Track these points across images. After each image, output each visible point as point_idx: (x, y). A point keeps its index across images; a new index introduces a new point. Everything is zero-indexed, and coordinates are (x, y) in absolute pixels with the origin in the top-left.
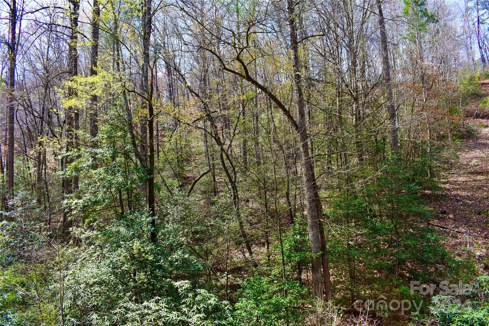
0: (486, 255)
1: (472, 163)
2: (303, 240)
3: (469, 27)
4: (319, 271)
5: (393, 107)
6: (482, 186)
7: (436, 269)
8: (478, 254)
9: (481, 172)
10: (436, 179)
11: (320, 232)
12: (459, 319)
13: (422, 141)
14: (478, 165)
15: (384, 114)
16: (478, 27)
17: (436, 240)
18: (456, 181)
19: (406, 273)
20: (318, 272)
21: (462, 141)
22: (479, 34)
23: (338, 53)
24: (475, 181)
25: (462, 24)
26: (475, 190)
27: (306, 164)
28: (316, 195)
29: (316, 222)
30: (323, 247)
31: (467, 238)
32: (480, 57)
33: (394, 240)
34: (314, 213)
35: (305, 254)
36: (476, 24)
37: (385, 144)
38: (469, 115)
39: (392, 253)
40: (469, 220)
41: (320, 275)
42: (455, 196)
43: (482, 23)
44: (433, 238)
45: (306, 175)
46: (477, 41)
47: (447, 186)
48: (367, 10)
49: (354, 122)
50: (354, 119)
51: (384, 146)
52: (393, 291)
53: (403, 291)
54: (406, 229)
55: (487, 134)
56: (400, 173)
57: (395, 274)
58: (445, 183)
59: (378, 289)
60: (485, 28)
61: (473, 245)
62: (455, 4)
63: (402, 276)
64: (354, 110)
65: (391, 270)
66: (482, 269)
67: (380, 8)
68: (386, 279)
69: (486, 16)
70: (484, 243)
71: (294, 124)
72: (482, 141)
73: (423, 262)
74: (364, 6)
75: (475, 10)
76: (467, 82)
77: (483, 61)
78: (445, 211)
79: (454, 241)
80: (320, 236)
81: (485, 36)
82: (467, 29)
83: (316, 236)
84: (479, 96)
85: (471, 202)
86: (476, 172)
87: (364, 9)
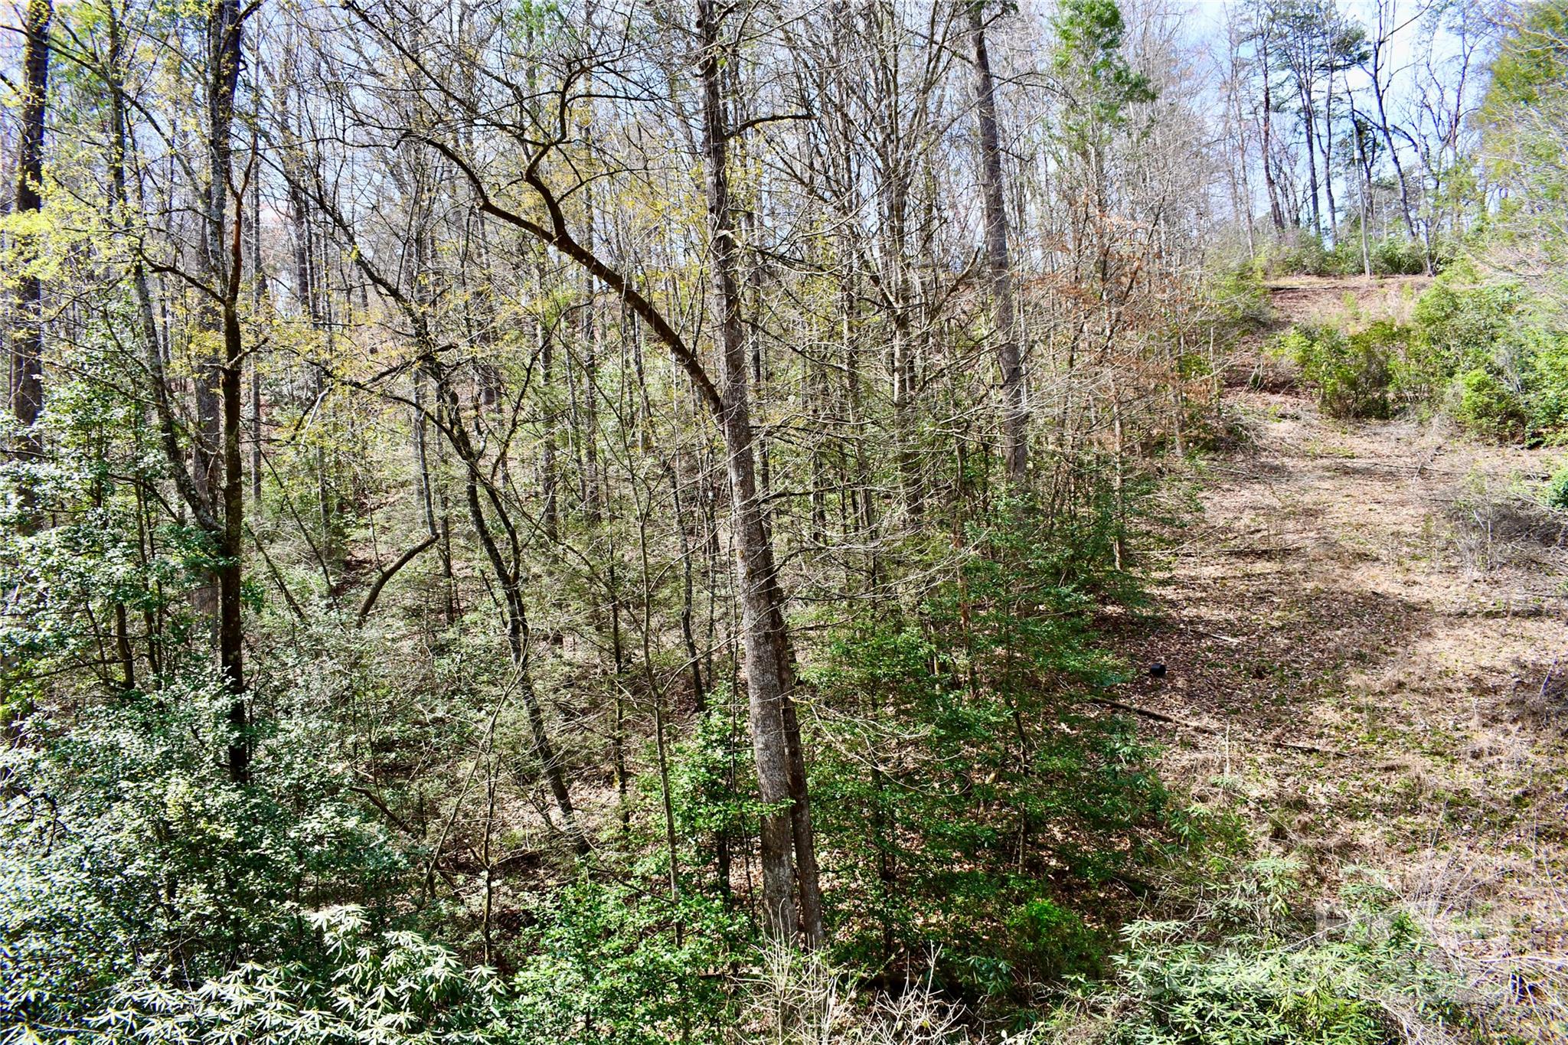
0: (1279, 795)
1: (1240, 525)
2: (735, 761)
3: (1239, 118)
4: (785, 858)
5: (1013, 350)
6: (1267, 591)
7: (1137, 842)
8: (1255, 793)
9: (1265, 552)
10: (1136, 572)
11: (787, 735)
12: (1199, 991)
13: (1098, 457)
14: (1259, 531)
15: (987, 369)
16: (1267, 120)
17: (1135, 756)
18: (1194, 579)
19: (1050, 856)
20: (781, 864)
21: (1213, 459)
22: (1266, 140)
23: (850, 178)
24: (1248, 576)
25: (1221, 108)
26: (1247, 604)
27: (745, 521)
28: (776, 619)
29: (775, 705)
30: (796, 786)
31: (1222, 748)
32: (1270, 210)
33: (1014, 757)
34: (769, 676)
35: (741, 806)
36: (1261, 111)
37: (988, 464)
38: (1234, 380)
39: (1006, 797)
40: (1231, 694)
41: (788, 871)
42: (1191, 622)
43: (1277, 109)
44: (1127, 750)
45: (745, 558)
46: (1262, 163)
47: (1169, 592)
48: (942, 47)
49: (896, 392)
50: (897, 385)
51: (987, 469)
52: (1009, 914)
53: (1040, 913)
54: (1048, 722)
55: (1283, 439)
56: (1032, 552)
57: (1017, 862)
58: (1163, 583)
59: (965, 910)
60: (1284, 123)
61: (1240, 768)
62: (1203, 48)
63: (1036, 866)
64: (897, 355)
65: (1004, 849)
66: (1265, 839)
67: (980, 41)
68: (990, 876)
69: (1290, 89)
70: (1273, 762)
71: (708, 391)
72: (1270, 460)
73: (1098, 822)
74: (933, 34)
75: (1259, 71)
76: (1230, 281)
77: (1279, 221)
78: (1163, 668)
79: (1187, 758)
80: (786, 750)
81: (1285, 149)
82: (1235, 125)
83: (774, 749)
84: (1264, 325)
85: (1235, 641)
86: (1253, 552)
87: (932, 42)
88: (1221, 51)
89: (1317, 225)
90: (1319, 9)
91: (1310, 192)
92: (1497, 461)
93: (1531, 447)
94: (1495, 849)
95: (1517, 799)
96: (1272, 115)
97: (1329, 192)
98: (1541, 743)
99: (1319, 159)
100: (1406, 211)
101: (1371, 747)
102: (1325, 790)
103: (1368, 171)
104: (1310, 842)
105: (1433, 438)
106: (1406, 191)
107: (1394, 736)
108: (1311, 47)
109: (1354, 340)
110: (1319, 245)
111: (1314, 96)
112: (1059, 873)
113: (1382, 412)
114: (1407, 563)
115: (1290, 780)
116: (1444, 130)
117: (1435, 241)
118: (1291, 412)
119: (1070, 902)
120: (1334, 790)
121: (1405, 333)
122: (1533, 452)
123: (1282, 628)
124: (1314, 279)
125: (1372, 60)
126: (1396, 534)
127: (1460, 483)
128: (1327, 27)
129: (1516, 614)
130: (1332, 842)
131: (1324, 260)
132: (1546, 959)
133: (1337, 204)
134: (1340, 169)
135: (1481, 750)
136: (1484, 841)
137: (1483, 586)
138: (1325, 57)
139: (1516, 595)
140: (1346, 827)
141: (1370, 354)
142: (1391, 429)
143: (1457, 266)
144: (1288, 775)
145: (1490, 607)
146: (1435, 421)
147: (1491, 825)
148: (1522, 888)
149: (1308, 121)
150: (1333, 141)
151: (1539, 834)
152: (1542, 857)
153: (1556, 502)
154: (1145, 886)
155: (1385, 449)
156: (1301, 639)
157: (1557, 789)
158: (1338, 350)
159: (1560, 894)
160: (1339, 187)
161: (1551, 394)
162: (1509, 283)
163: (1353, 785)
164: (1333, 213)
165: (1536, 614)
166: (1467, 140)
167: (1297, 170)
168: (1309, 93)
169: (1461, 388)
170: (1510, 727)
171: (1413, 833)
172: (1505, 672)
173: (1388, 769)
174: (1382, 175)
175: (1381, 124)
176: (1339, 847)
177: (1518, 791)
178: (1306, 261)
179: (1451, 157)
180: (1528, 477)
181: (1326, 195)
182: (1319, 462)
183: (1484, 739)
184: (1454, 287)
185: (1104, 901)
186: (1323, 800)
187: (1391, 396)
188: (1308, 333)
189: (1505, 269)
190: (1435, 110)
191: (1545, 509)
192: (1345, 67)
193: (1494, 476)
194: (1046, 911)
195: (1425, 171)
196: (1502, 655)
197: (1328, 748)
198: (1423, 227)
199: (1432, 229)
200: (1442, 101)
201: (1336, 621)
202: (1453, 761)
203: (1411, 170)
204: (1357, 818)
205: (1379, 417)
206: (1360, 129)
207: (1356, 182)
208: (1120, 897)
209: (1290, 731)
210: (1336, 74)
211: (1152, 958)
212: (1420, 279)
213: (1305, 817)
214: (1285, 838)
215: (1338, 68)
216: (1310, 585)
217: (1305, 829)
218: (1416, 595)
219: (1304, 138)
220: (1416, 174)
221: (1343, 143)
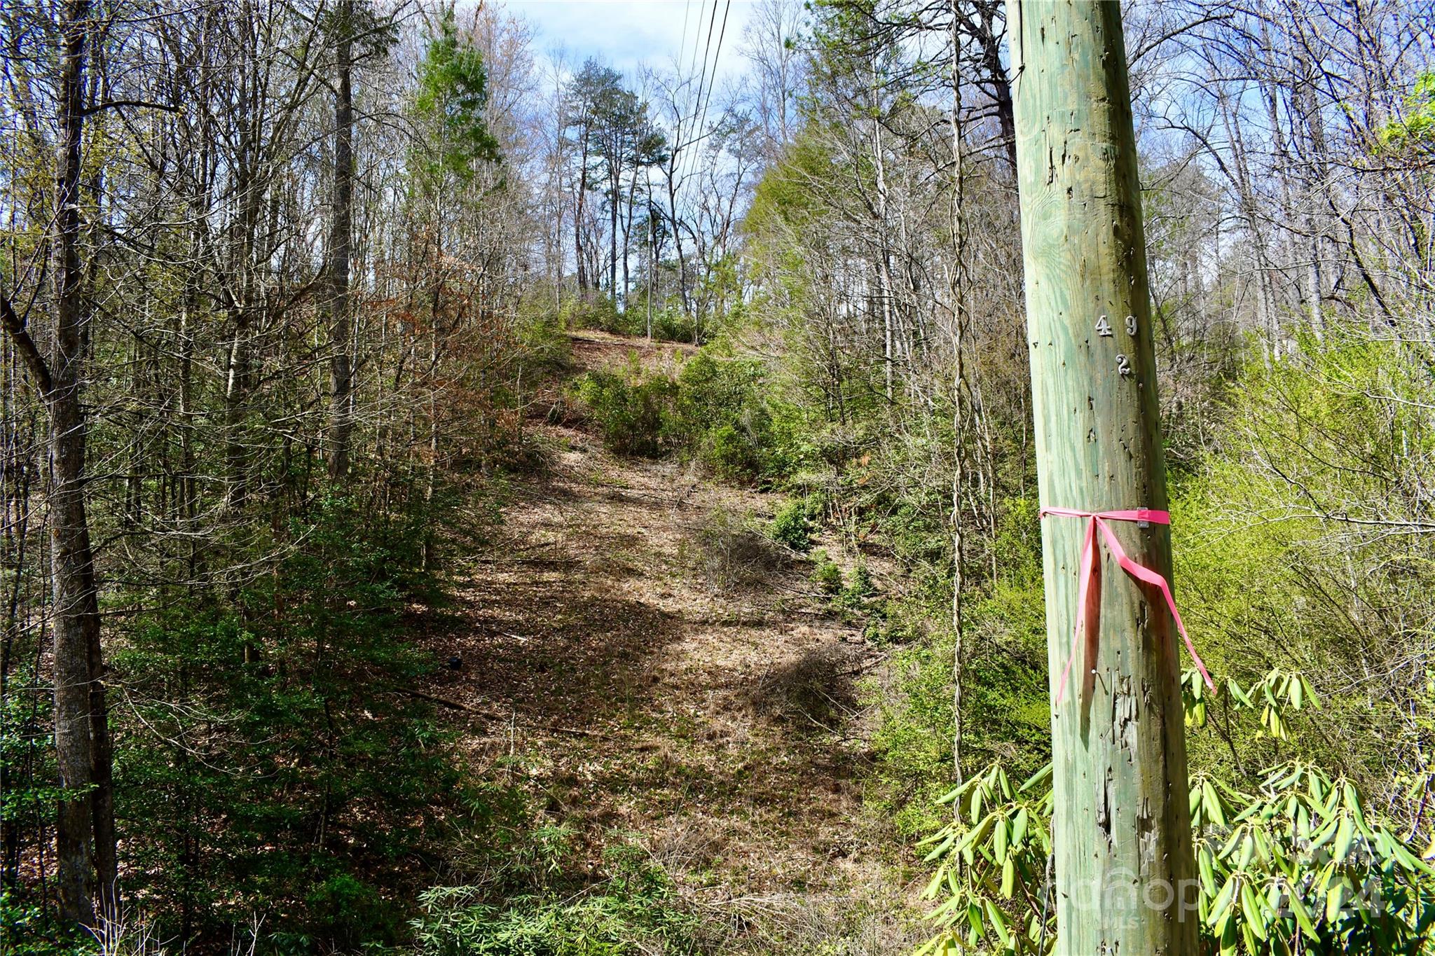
0: (554, 773)
1: (533, 539)
2: (33, 747)
3: (559, 189)
4: (83, 845)
5: (345, 361)
6: (552, 597)
7: (430, 819)
8: (534, 772)
9: (552, 563)
10: (441, 575)
11: (93, 720)
12: (487, 946)
13: (413, 468)
14: (547, 544)
15: (322, 378)
16: (582, 194)
17: (433, 741)
18: (491, 583)
19: (348, 835)
20: (79, 852)
21: (513, 479)
22: (579, 212)
23: (205, 174)
24: (536, 583)
25: (544, 178)
26: (534, 608)
27: (64, 501)
28: (91, 602)
29: (83, 690)
30: (100, 770)
31: (509, 733)
32: (576, 271)
33: (319, 742)
34: (78, 660)
35: (37, 793)
36: (578, 186)
37: (310, 466)
38: (538, 414)
39: (309, 780)
40: (517, 686)
41: (86, 858)
42: (486, 621)
43: (590, 188)
44: (426, 735)
45: (60, 537)
46: (573, 230)
47: (469, 595)
48: (312, 73)
49: (230, 388)
50: (231, 381)
51: (309, 469)
52: (309, 891)
53: (341, 888)
54: (352, 710)
55: (572, 468)
56: (351, 550)
57: (318, 841)
58: (463, 586)
59: (266, 889)
60: (595, 199)
61: (522, 750)
62: (537, 123)
63: (336, 844)
64: (234, 352)
65: (304, 830)
66: (541, 812)
67: (345, 76)
68: (291, 856)
69: (601, 173)
70: (550, 745)
71: (39, 366)
72: (561, 484)
73: (395, 801)
74: (305, 60)
75: (579, 152)
76: (537, 327)
77: (583, 282)
78: (460, 661)
79: (475, 743)
80: (92, 735)
81: (594, 222)
82: (556, 195)
83: (78, 734)
84: (563, 368)
85: (523, 640)
86: (541, 562)
87: (303, 67)
88: (551, 129)
89: (613, 290)
90: (632, 111)
91: (610, 262)
92: (737, 500)
93: (762, 492)
94: (720, 813)
95: (740, 772)
96: (586, 192)
97: (625, 265)
98: (759, 727)
99: (620, 236)
100: (683, 290)
101: (629, 732)
102: (592, 768)
103: (657, 254)
104: (578, 813)
105: (690, 478)
106: (684, 275)
107: (649, 723)
108: (623, 141)
109: (637, 390)
110: (614, 307)
111: (621, 182)
112: (357, 850)
113: (655, 454)
114: (668, 579)
115: (564, 760)
116: (717, 231)
117: (702, 316)
118: (580, 445)
119: (367, 876)
120: (599, 768)
121: (674, 389)
122: (764, 495)
123: (562, 629)
124: (607, 335)
125: (669, 162)
126: (658, 555)
127: (708, 516)
128: (637, 128)
129: (745, 624)
130: (596, 813)
131: (616, 321)
132: (757, 900)
133: (630, 275)
134: (635, 247)
135: (715, 733)
136: (714, 807)
137: (721, 600)
138: (633, 152)
139: (746, 608)
140: (609, 799)
141: (647, 404)
142: (659, 467)
143: (718, 342)
144: (562, 756)
145: (725, 617)
146: (693, 464)
147: (720, 793)
148: (742, 844)
149: (614, 202)
150: (633, 223)
151: (756, 801)
152: (757, 818)
153: (778, 536)
154: (438, 859)
155: (653, 483)
156: (577, 639)
157: (769, 764)
158: (621, 398)
159: (769, 847)
160: (633, 261)
161: (780, 451)
162: (756, 360)
163: (615, 765)
164: (627, 283)
165: (759, 624)
166: (734, 242)
167: (602, 242)
168: (617, 179)
169: (714, 438)
170: (736, 714)
171: (661, 802)
172: (735, 670)
173: (642, 750)
174: (667, 257)
175: (670, 215)
176: (602, 816)
177: (740, 766)
178: (602, 319)
179: (720, 253)
180: (758, 515)
181: (622, 267)
182: (600, 489)
183: (717, 724)
184: (714, 357)
185: (398, 875)
186: (590, 777)
187: (660, 440)
188: (598, 379)
189: (753, 348)
190: (713, 213)
191: (769, 541)
192: (649, 164)
193: (734, 512)
194: (348, 885)
195: (700, 261)
196: (733, 657)
197: (596, 733)
198: (694, 306)
199: (701, 309)
200: (718, 209)
201: (607, 625)
202: (693, 742)
203: (690, 257)
204: (617, 791)
205: (649, 457)
206: (655, 216)
207: (647, 260)
208: (413, 868)
209: (566, 718)
210: (640, 168)
211: (446, 921)
212: (689, 347)
213: (575, 792)
214: (558, 810)
215: (642, 163)
216: (587, 594)
217: (574, 802)
218: (669, 606)
219: (609, 216)
220: (693, 261)
221: (639, 226)
